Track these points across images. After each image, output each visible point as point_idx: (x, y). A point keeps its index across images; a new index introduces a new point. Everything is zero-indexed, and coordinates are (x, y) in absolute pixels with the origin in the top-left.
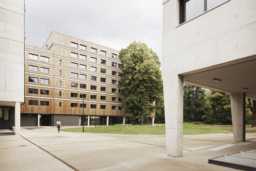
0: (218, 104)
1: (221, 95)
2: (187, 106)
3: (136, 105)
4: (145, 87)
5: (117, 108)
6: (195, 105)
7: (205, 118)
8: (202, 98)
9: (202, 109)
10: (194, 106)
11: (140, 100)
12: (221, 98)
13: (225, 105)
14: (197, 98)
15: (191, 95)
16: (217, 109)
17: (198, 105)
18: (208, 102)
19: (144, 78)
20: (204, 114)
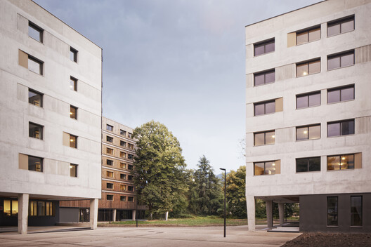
0: (234, 196)
1: (237, 187)
2: (200, 197)
3: (156, 197)
4: (168, 176)
5: (127, 199)
6: (208, 195)
7: (221, 211)
8: (215, 188)
9: (216, 200)
10: (207, 197)
11: (162, 192)
12: (237, 189)
13: (241, 197)
14: (210, 187)
15: (204, 184)
16: (233, 202)
17: (212, 197)
18: (222, 194)
19: (167, 168)
20: (219, 207)
